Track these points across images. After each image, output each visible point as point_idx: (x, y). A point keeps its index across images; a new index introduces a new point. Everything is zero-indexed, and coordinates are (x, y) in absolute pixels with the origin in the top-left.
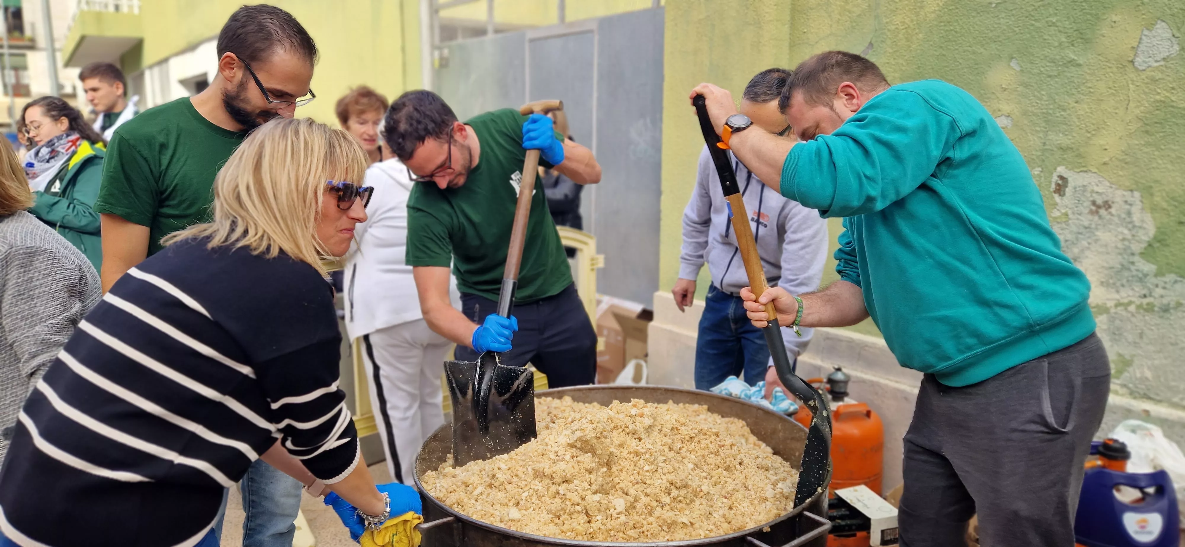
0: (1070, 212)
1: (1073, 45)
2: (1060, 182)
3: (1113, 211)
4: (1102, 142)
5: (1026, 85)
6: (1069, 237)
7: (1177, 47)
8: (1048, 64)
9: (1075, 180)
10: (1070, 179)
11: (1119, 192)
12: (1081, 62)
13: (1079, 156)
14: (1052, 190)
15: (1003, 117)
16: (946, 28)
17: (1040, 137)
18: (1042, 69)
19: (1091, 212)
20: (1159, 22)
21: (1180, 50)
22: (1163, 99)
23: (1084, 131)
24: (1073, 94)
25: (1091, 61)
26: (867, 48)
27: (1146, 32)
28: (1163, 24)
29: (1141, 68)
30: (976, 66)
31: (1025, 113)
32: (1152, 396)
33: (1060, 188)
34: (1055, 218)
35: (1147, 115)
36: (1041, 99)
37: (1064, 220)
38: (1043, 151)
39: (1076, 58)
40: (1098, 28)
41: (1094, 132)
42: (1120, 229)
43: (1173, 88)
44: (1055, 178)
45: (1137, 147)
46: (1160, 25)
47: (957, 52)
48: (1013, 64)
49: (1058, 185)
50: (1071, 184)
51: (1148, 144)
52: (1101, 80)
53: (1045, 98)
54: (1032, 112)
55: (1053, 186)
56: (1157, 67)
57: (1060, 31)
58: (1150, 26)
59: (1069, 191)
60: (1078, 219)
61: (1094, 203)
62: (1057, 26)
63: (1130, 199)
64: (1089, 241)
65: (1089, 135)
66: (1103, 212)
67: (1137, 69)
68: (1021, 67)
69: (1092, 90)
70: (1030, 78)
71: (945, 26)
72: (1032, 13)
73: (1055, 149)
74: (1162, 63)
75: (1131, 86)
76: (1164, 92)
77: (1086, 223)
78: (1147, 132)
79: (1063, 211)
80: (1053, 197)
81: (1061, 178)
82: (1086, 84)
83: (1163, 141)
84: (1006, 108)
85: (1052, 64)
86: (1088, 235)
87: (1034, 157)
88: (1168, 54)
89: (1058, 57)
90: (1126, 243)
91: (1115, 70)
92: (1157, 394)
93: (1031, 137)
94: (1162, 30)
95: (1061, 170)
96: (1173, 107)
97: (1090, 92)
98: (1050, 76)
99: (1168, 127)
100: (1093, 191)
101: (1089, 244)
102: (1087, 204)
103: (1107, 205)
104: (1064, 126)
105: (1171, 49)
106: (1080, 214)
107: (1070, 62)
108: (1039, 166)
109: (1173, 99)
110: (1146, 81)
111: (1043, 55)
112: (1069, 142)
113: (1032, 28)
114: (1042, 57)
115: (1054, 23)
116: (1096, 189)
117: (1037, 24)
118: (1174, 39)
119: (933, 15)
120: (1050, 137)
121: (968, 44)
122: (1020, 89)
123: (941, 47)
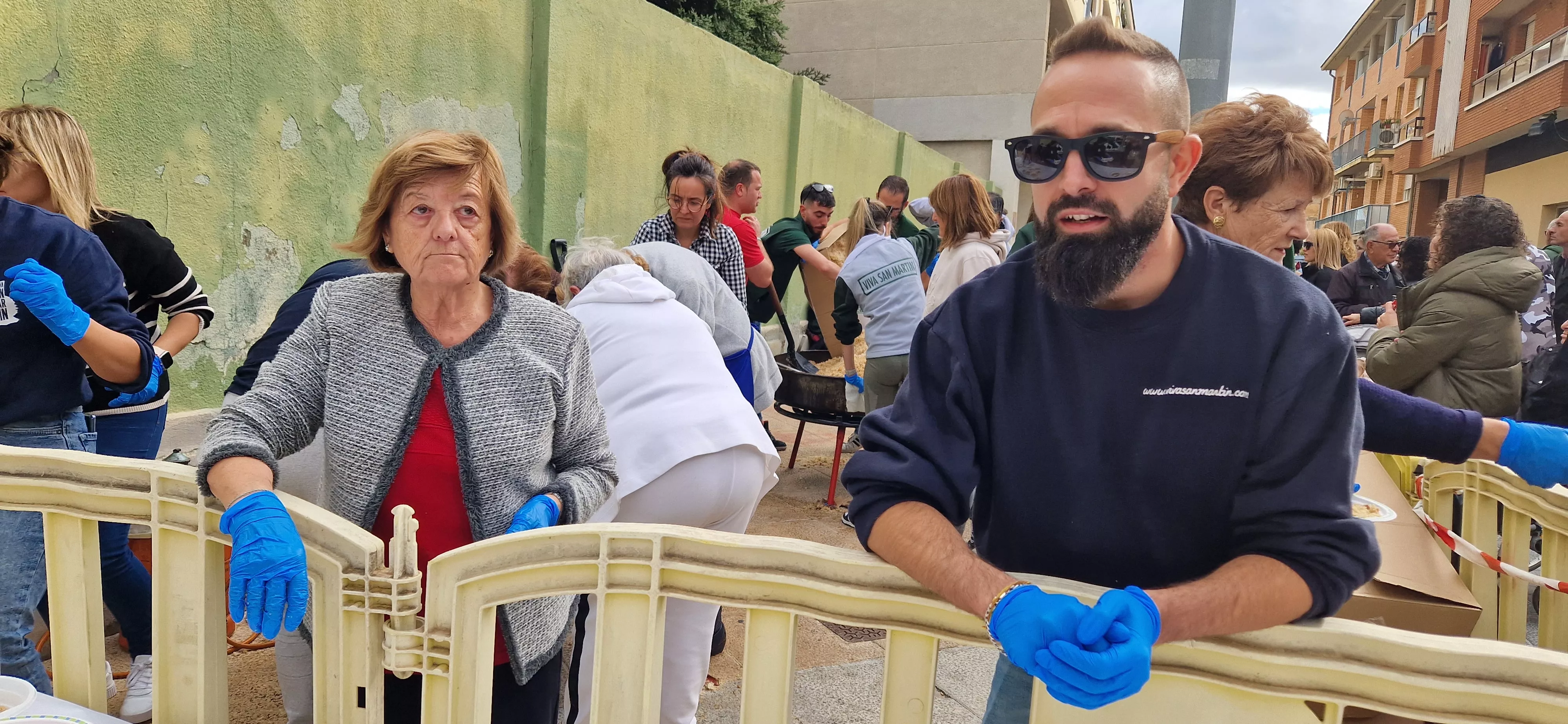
0: (254, 259)
1: (244, 121)
2: (246, 235)
3: (278, 255)
4: (268, 203)
5: (216, 149)
6: (256, 279)
7: (300, 137)
8: (230, 134)
9: (256, 233)
10: (252, 232)
11: (281, 242)
12: (250, 136)
13: (256, 213)
14: (241, 242)
15: (202, 176)
17: (230, 196)
18: (226, 137)
19: (268, 258)
20: (291, 117)
21: (302, 140)
22: (296, 173)
23: (257, 193)
24: (247, 162)
25: (256, 137)
26: (51, 74)
27: (285, 123)
29: (285, 148)
30: (174, 123)
31: (217, 174)
33: (246, 241)
34: (246, 265)
35: (290, 184)
36: (228, 163)
37: (252, 266)
38: (234, 208)
40: (259, 112)
41: (263, 195)
42: (284, 269)
44: (243, 232)
46: (291, 119)
48: (204, 127)
49: (245, 237)
50: (253, 236)
54: (223, 174)
55: (242, 238)
56: (292, 150)
57: (235, 107)
58: (286, 119)
59: (252, 242)
60: (260, 264)
61: (267, 250)
63: (286, 246)
64: (268, 281)
66: (272, 257)
67: (282, 149)
68: (210, 131)
70: (218, 143)
73: (241, 207)
74: (294, 147)
75: (279, 161)
76: (297, 168)
77: (265, 267)
78: (290, 196)
79: (251, 259)
80: (243, 247)
81: (246, 230)
82: (254, 155)
83: (299, 204)
84: (204, 168)
85: (232, 134)
86: (267, 276)
87: (228, 213)
88: (296, 141)
89: (236, 129)
90: (288, 279)
91: (270, 147)
93: (224, 196)
94: (292, 123)
95: (246, 224)
96: (301, 179)
98: (232, 145)
99: (300, 193)
100: (266, 242)
101: (268, 283)
102: (264, 251)
103: (275, 252)
104: (245, 188)
105: (298, 138)
106: (260, 260)
107: (243, 135)
108: (232, 221)
109: (301, 173)
110: (288, 159)
111: (225, 124)
112: (249, 201)
113: (215, 99)
115: (231, 99)
116: (268, 240)
117: (219, 97)
118: (299, 131)
119: (125, 59)
120: (237, 197)
121: (164, 100)
122: (212, 151)
123: (138, 96)
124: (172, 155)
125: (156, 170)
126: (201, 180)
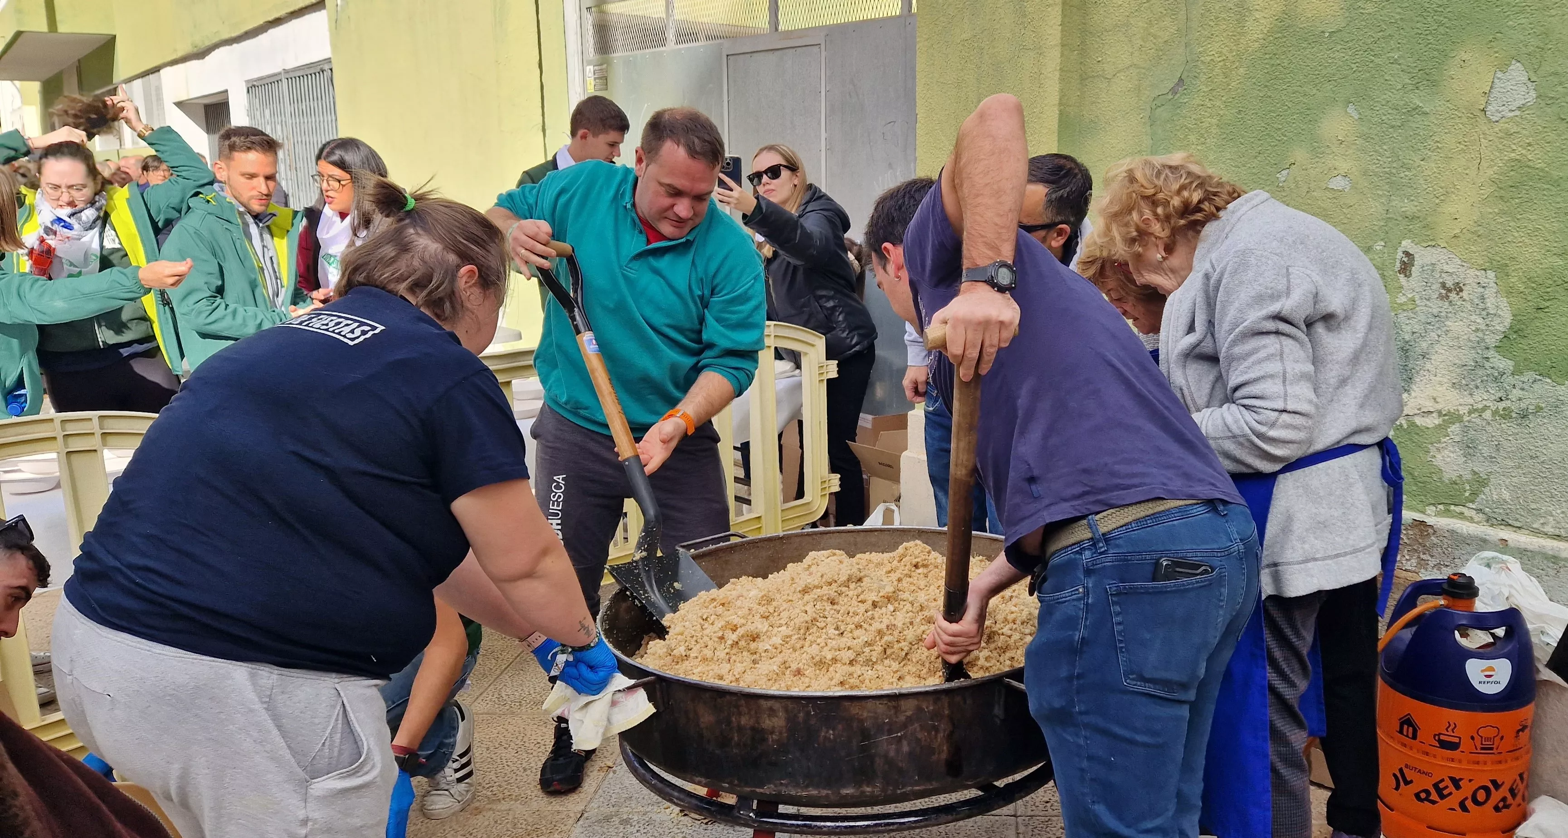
0: (1417, 297)
1: (1417, 88)
2: (1406, 259)
3: (1464, 294)
4: (1452, 210)
5: (1367, 138)
6: (1417, 328)
7: (1533, 94)
8: (1390, 111)
9: (1423, 257)
10: (1416, 256)
11: (1472, 272)
12: (1428, 110)
13: (1427, 226)
14: (1397, 270)
15: (1339, 178)
16: (1272, 62)
17: (1383, 203)
18: (1384, 118)
19: (1441, 297)
20: (1514, 62)
21: (1537, 97)
22: (1518, 157)
23: (1432, 196)
24: (1419, 150)
25: (1439, 108)
26: (1177, 84)
27: (1499, 74)
28: (1518, 64)
29: (1495, 119)
30: (1308, 112)
31: (1365, 173)
32: (1510, 522)
33: (1406, 268)
34: (1401, 304)
35: (1501, 177)
36: (1382, 156)
37: (1411, 307)
38: (1386, 220)
39: (1421, 105)
40: (1446, 68)
41: (1442, 198)
42: (1473, 318)
43: (1529, 144)
44: (1400, 255)
45: (1491, 216)
46: (1516, 66)
47: (1285, 92)
48: (1351, 109)
49: (1403, 263)
50: (1418, 262)
51: (1502, 213)
52: (1449, 133)
53: (1387, 154)
54: (1373, 171)
55: (1398, 265)
56: (1512, 118)
57: (1403, 71)
58: (1503, 67)
59: (1415, 270)
60: (1426, 306)
61: (1443, 285)
62: (1399, 64)
63: (1483, 281)
64: (1439, 332)
65: (1437, 201)
66: (1453, 295)
67: (1490, 121)
68: (1360, 114)
69: (1440, 145)
70: (1371, 128)
71: (1271, 58)
72: (1371, 46)
73: (1400, 219)
74: (1518, 113)
75: (1482, 140)
76: (1520, 149)
77: (1435, 311)
78: (1501, 198)
79: (1410, 296)
80: (1398, 278)
81: (1407, 254)
82: (1433, 138)
83: (1519, 209)
84: (1344, 166)
85: (1395, 112)
86: (1437, 325)
87: (1376, 228)
88: (1524, 102)
89: (1401, 103)
90: (1480, 334)
91: (1465, 120)
92: (1517, 520)
93: (1371, 203)
94: (1517, 72)
95: (1406, 244)
96: (1529, 167)
97: (1438, 147)
98: (1393, 127)
99: (1524, 192)
100: (1442, 271)
101: (1439, 336)
102: (1437, 286)
103: (1458, 288)
104: (1409, 190)
105: (1527, 96)
106: (1428, 300)
107: (1414, 109)
108: (1382, 240)
109: (1530, 157)
110: (1500, 135)
111: (1384, 99)
112: (1415, 209)
113: (1371, 65)
114: (1384, 103)
115: (1396, 60)
116: (1446, 268)
117: (1377, 60)
118: (1530, 84)
119: (1256, 45)
120: (1394, 204)
121: (1298, 84)
122: (1359, 141)
123: (1266, 86)
124: (1300, 155)
125: (1278, 175)
126: (1338, 183)
